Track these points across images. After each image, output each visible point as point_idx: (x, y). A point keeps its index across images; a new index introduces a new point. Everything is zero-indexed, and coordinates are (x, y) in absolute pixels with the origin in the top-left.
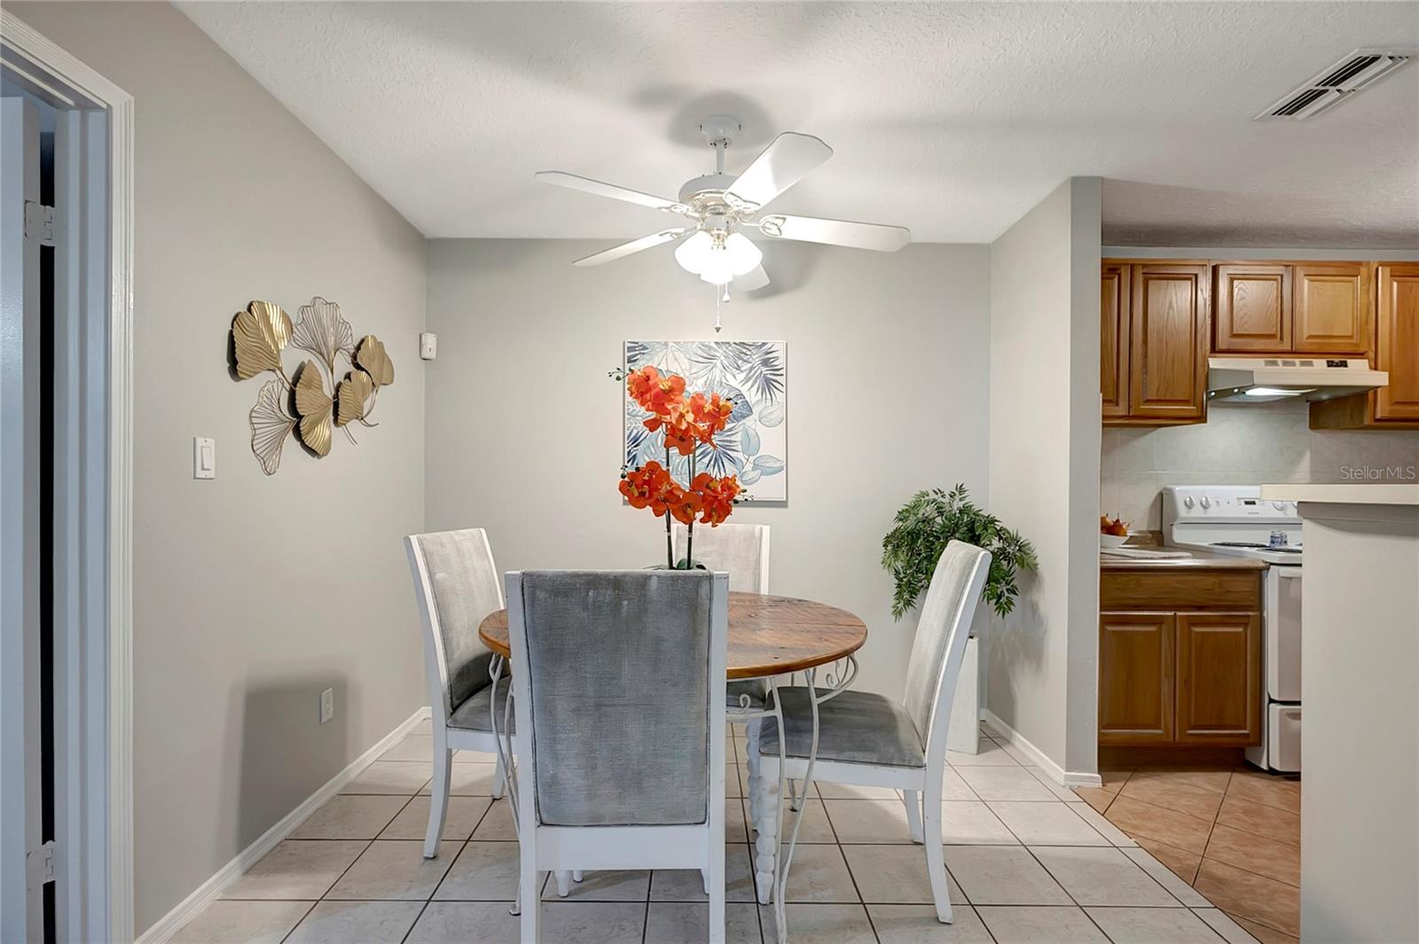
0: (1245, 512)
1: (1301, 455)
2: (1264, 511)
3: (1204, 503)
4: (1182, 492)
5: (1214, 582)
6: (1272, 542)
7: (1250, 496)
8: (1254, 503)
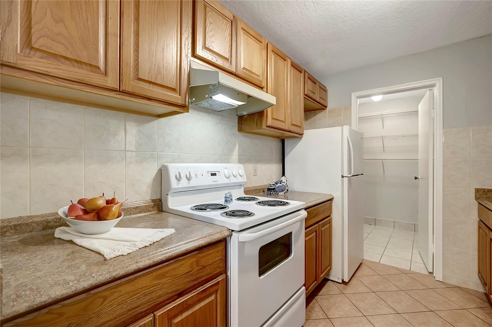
0: (210, 181)
1: (235, 146)
2: (220, 180)
3: (188, 177)
4: (174, 169)
5: (192, 264)
6: (226, 201)
7: (213, 170)
8: (215, 174)
